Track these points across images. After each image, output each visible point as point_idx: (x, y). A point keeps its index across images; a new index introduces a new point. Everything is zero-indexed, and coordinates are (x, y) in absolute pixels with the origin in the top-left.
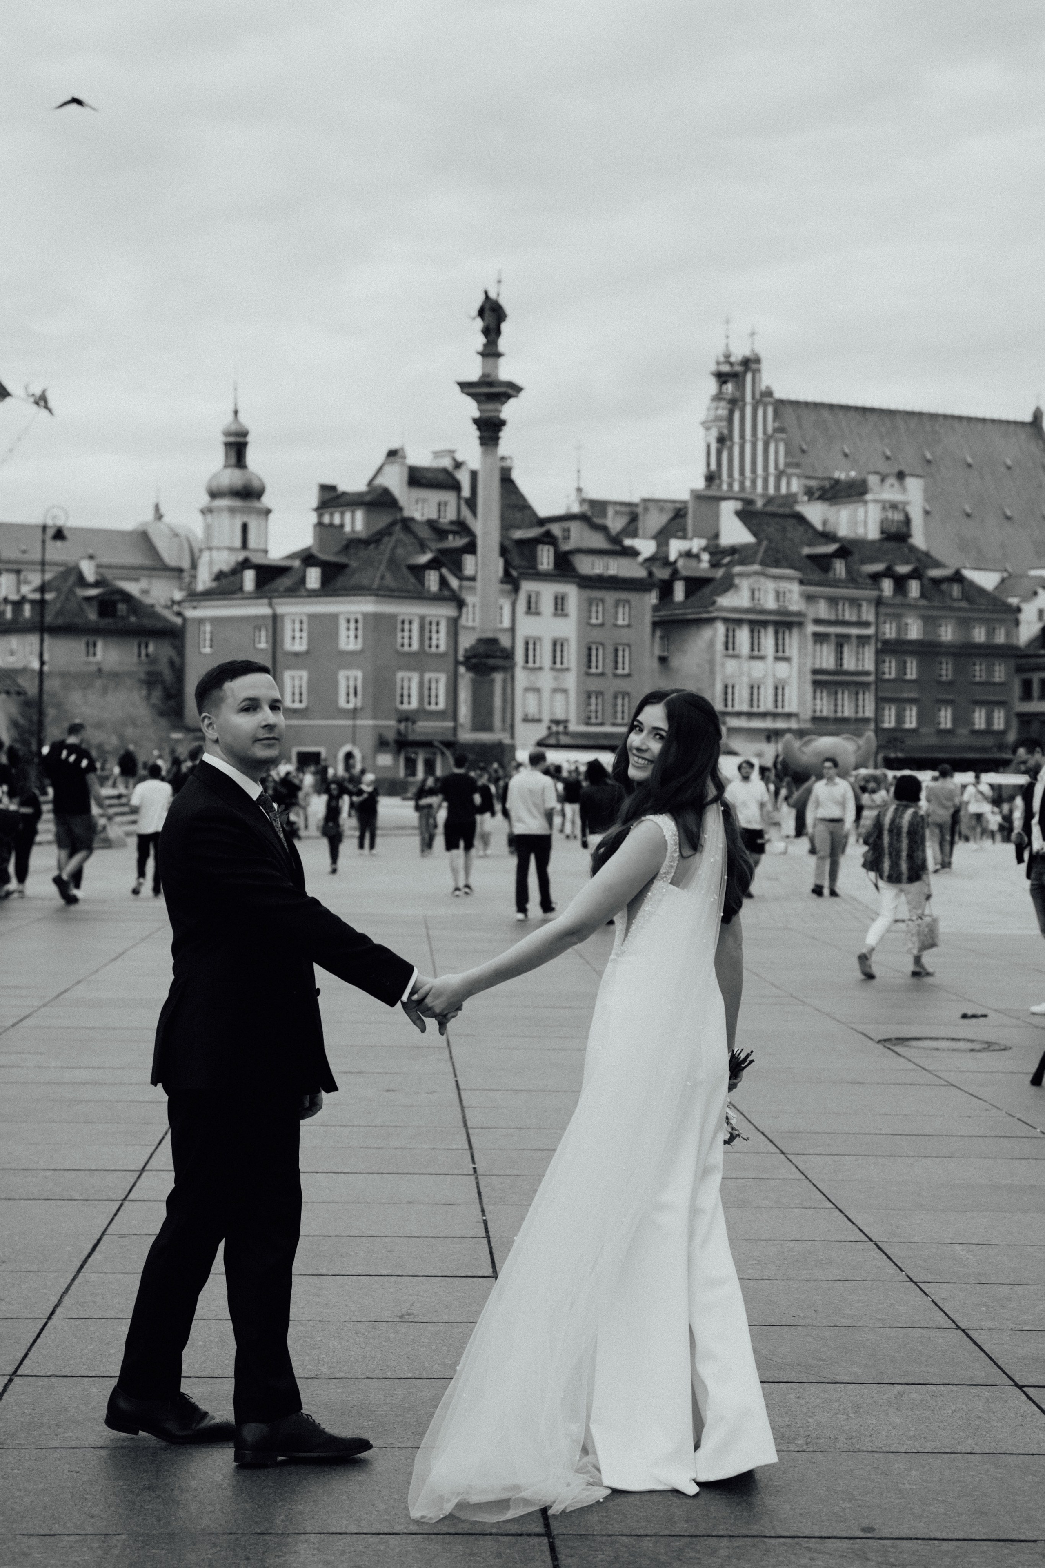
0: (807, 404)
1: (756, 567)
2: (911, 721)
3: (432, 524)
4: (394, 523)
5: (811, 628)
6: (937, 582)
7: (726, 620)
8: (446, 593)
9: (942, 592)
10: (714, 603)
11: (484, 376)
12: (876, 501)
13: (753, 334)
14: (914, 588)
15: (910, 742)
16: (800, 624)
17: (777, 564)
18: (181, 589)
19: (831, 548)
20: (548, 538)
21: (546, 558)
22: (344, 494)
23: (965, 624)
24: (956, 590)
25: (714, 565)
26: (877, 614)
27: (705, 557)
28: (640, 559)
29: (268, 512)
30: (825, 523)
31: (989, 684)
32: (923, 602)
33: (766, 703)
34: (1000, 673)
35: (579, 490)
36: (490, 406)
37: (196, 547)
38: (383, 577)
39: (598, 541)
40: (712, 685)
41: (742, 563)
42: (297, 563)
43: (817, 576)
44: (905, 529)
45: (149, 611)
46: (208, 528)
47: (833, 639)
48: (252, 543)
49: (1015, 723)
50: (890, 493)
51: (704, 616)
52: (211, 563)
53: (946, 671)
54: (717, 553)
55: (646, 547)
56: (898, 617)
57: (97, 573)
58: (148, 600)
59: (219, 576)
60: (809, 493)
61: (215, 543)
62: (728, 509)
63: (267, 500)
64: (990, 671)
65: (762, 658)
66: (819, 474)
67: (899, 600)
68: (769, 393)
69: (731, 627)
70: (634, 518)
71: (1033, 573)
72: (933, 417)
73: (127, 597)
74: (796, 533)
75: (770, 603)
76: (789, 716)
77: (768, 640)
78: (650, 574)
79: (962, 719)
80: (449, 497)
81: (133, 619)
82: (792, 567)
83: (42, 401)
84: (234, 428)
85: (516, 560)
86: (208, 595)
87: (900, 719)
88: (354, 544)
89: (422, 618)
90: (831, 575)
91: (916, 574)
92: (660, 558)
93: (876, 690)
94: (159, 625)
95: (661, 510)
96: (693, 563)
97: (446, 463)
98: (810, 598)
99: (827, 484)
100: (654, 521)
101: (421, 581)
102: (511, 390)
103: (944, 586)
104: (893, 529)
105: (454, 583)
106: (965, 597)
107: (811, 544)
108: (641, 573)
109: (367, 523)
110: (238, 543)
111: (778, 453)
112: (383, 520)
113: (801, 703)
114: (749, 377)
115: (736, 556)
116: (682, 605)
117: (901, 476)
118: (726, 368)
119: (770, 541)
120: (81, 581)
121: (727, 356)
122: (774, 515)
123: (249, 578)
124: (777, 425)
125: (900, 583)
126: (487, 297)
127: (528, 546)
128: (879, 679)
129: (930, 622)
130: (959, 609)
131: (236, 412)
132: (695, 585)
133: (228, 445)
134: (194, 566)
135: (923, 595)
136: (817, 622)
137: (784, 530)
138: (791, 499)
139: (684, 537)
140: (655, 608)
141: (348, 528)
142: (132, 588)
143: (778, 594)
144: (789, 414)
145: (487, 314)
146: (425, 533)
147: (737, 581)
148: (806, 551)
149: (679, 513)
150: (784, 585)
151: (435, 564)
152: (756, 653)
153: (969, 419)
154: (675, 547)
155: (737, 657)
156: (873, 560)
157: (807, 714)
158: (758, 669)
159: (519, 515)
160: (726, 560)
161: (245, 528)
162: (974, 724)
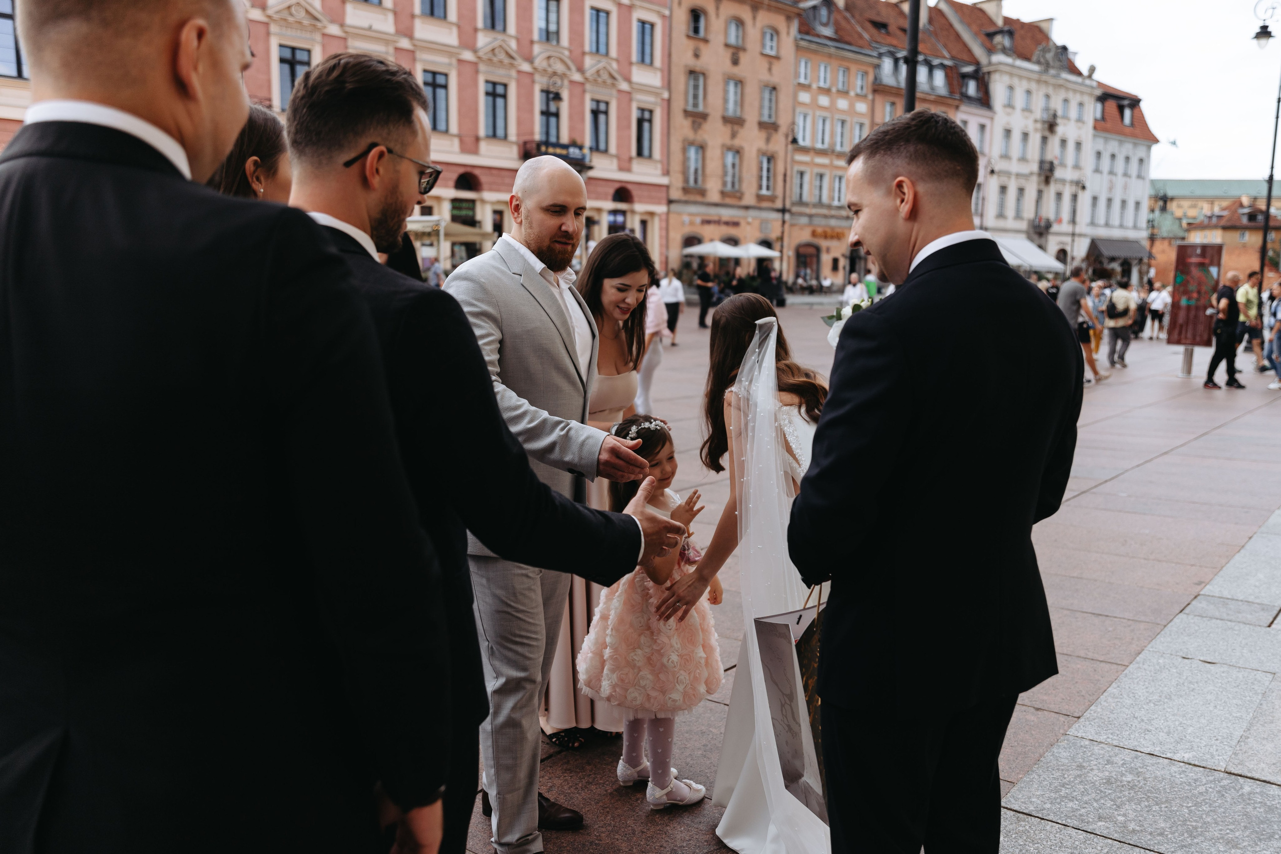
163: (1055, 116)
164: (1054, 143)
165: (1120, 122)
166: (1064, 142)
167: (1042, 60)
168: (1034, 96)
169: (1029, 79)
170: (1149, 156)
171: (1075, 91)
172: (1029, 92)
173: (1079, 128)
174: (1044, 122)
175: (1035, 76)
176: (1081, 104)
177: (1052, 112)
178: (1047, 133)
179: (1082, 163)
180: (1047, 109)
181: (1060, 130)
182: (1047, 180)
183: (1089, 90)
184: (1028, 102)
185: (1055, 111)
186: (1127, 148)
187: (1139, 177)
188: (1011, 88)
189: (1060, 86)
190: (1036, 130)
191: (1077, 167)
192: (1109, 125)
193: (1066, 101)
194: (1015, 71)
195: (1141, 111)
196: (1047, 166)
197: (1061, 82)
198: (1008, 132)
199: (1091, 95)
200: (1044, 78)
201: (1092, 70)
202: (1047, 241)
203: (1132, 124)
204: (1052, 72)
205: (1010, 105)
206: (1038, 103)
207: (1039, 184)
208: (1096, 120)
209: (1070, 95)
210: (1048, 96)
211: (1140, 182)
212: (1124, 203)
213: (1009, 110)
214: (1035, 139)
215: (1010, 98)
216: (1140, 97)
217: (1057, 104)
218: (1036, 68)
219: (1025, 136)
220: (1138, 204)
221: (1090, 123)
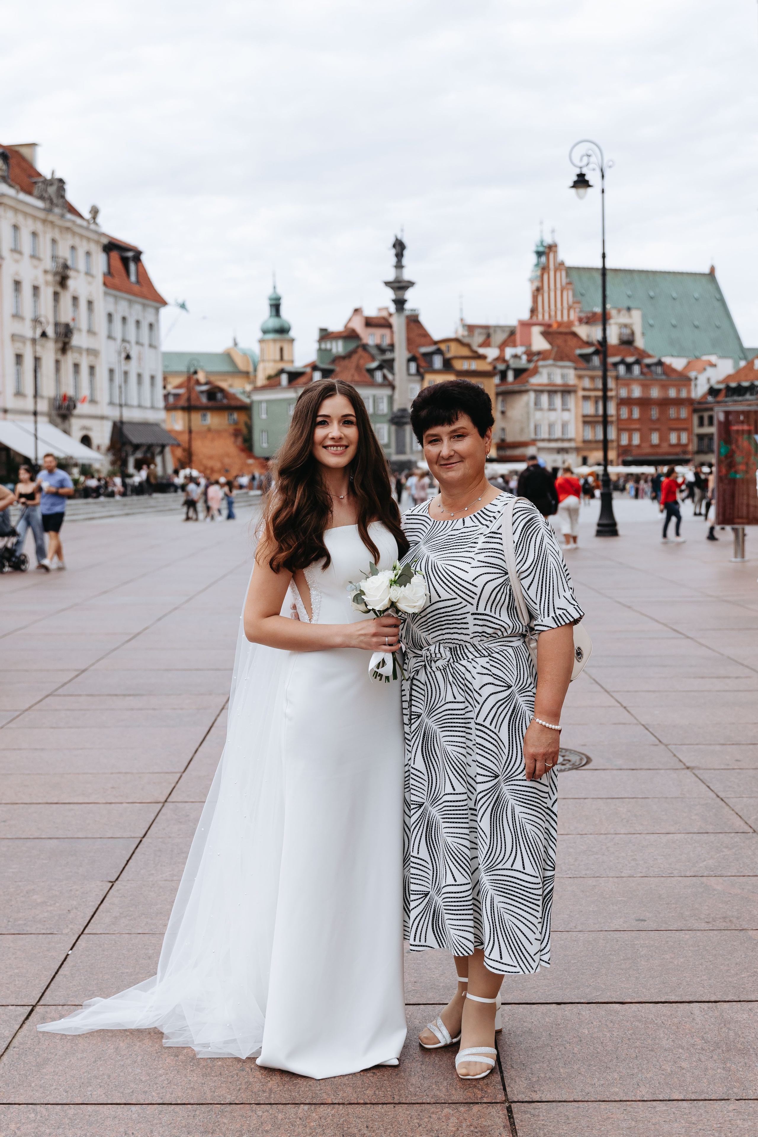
0: (584, 269)
1: (550, 362)
2: (636, 440)
3: (379, 347)
4: (358, 347)
5: (581, 393)
6: (648, 366)
7: (536, 391)
8: (386, 383)
9: (651, 371)
10: (527, 382)
11: (397, 278)
12: (616, 324)
13: (553, 231)
14: (636, 370)
15: (635, 451)
16: (575, 392)
17: (562, 359)
18: (250, 383)
19: (590, 350)
20: (439, 352)
21: (438, 362)
22: (332, 333)
23: (664, 387)
24: (659, 370)
25: (529, 361)
26: (617, 385)
27: (524, 358)
28: (490, 359)
29: (292, 340)
30: (588, 336)
31: (678, 419)
32: (642, 377)
33: (558, 434)
34: (684, 413)
35: (462, 320)
36: (400, 293)
37: (256, 360)
38: (353, 376)
39: (465, 352)
40: (528, 425)
41: (544, 359)
42: (308, 370)
43: (584, 364)
44: (631, 338)
45: (234, 397)
46: (262, 350)
47: (593, 399)
48: (286, 357)
49: (695, 440)
50: (624, 319)
51: (523, 388)
52: (265, 369)
53: (655, 413)
54: (531, 355)
55: (492, 353)
56: (627, 385)
57: (207, 377)
58: (232, 391)
59: (269, 378)
60: (580, 320)
61: (266, 357)
62: (536, 330)
63: (292, 334)
64: (678, 413)
65: (554, 410)
66: (587, 309)
67: (628, 376)
68: (562, 264)
69: (538, 393)
70: (488, 336)
71: (705, 358)
72: (654, 273)
73: (222, 390)
74: (572, 342)
75: (558, 381)
76: (570, 440)
77: (558, 400)
78: (495, 368)
79: (663, 438)
80: (386, 331)
81: (225, 401)
82: (570, 360)
83: (183, 306)
84: (274, 296)
85: (423, 364)
86: (264, 388)
87: (630, 439)
88: (337, 359)
89: (374, 397)
90: (591, 365)
91: (637, 362)
92: (501, 359)
93: (618, 424)
94: (238, 404)
95: (503, 331)
96: (517, 360)
97: (384, 314)
98: (580, 377)
99: (590, 315)
100: (499, 338)
101: (372, 376)
102: (411, 284)
103: (653, 368)
104: (625, 338)
105: (390, 377)
106: (665, 373)
107: (580, 347)
108: (489, 368)
109: (345, 347)
110: (278, 357)
111: (569, 297)
112: (352, 346)
113: (577, 432)
114: (551, 256)
115: (541, 356)
116: (512, 384)
117: (629, 309)
118: (541, 249)
119: (558, 347)
120: (198, 383)
121: (542, 242)
122: (561, 333)
123: (284, 378)
124: (568, 280)
125: (629, 367)
126: (397, 239)
127: (428, 356)
128: (619, 419)
129: (645, 387)
130: (662, 380)
131: (275, 288)
132: (519, 372)
133: (271, 306)
134: (255, 370)
135: (642, 373)
136: (584, 389)
137: (566, 341)
138: (570, 324)
139: (514, 346)
140: (497, 386)
141: (334, 351)
142: (224, 385)
143: (563, 376)
144: (574, 274)
145: (397, 247)
146: (374, 351)
147: (541, 370)
148: (578, 352)
149: (512, 333)
150: (566, 371)
151: (380, 368)
152: (552, 407)
153: (674, 273)
154: (509, 352)
155: (541, 409)
156: (614, 355)
157: (580, 439)
158: (553, 416)
159: (423, 340)
160: (535, 358)
161: (281, 350)
162: (669, 440)
163: (66, 267)
164: (66, 299)
165: (125, 278)
166: (75, 299)
167: (46, 196)
168: (41, 238)
169: (35, 218)
170: (157, 320)
171: (82, 236)
172: (34, 234)
173: (90, 283)
174: (56, 274)
175: (42, 215)
176: (88, 254)
177: (61, 261)
178: (59, 289)
179: (96, 329)
180: (54, 257)
181: (71, 283)
182: (64, 348)
183: (94, 237)
184: (35, 248)
185: (66, 260)
186: (135, 312)
187: (151, 346)
188: (16, 227)
189: (68, 229)
190: (47, 283)
191: (91, 332)
192: (117, 281)
193: (73, 248)
194: (20, 207)
195: (143, 266)
196: (61, 330)
197: (68, 224)
198: (17, 284)
199: (97, 242)
200: (51, 217)
201: (95, 212)
202: (70, 426)
203: (138, 282)
204: (57, 210)
205: (16, 250)
206: (45, 250)
207: (56, 353)
208: (105, 275)
209: (77, 241)
210: (54, 241)
211: (152, 351)
212: (139, 376)
213: (16, 256)
214: (47, 293)
215: (16, 239)
216: (141, 248)
217: (64, 252)
218: (40, 204)
219: (36, 289)
220: (152, 378)
221: (100, 279)
